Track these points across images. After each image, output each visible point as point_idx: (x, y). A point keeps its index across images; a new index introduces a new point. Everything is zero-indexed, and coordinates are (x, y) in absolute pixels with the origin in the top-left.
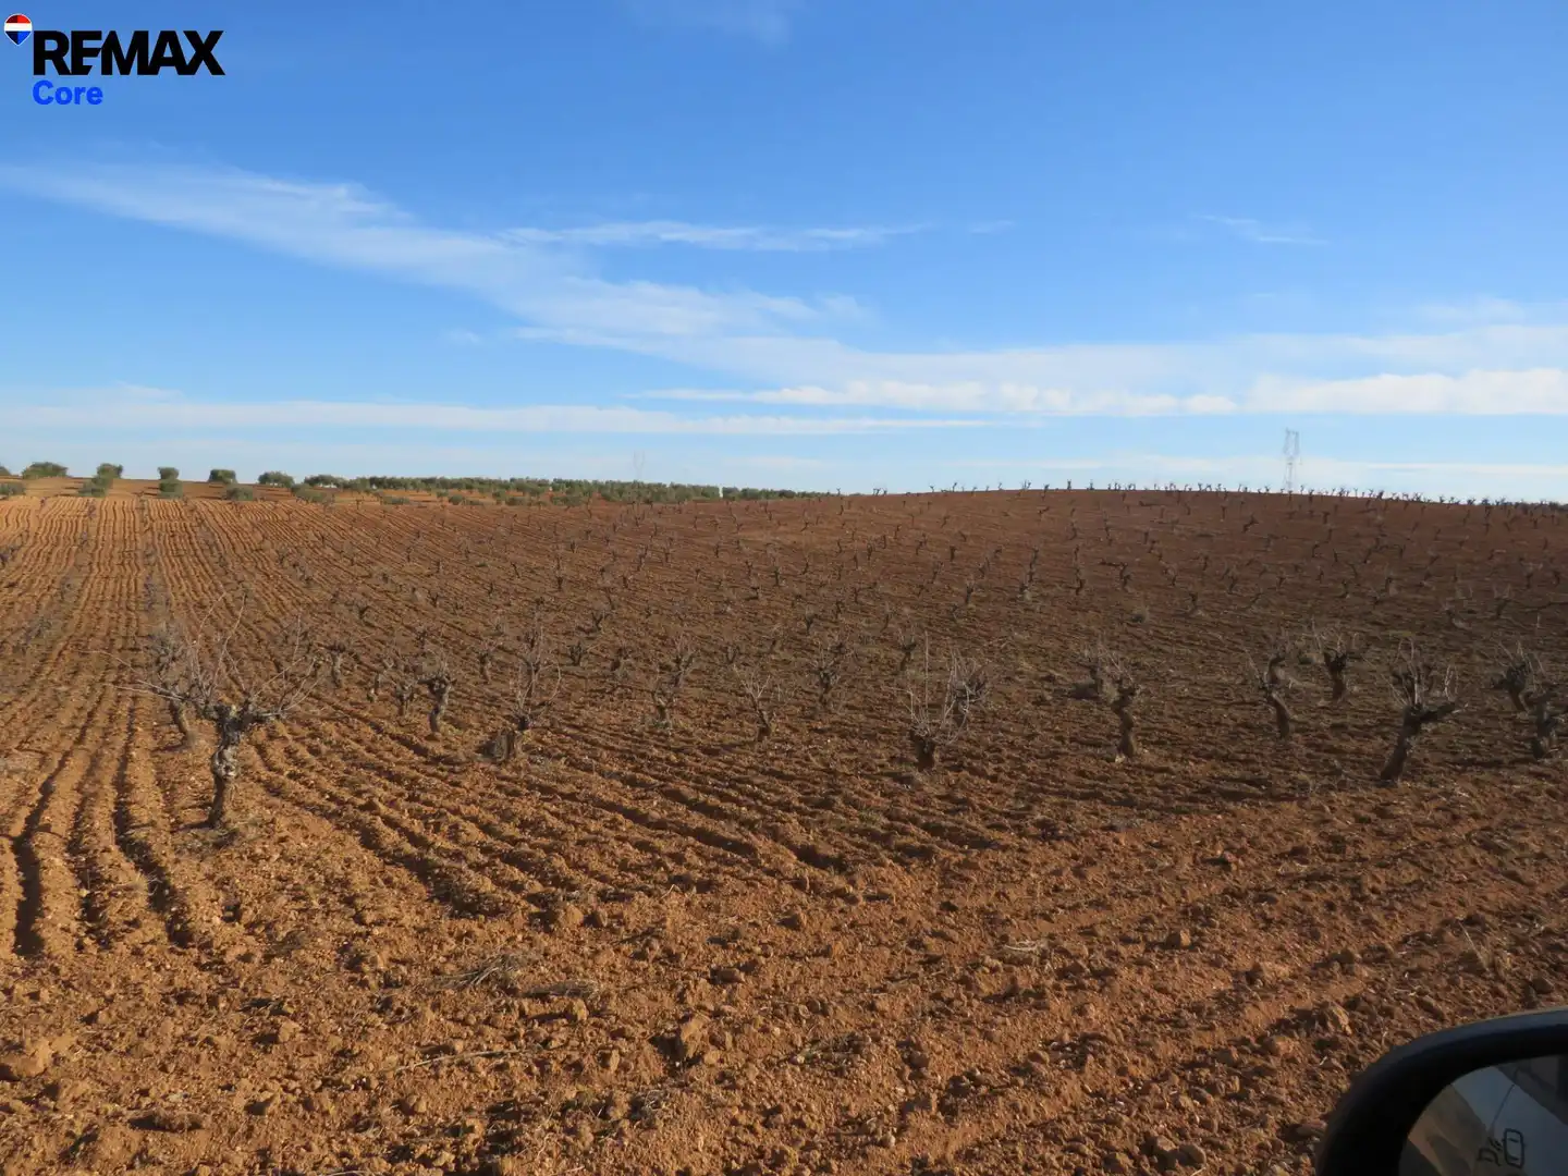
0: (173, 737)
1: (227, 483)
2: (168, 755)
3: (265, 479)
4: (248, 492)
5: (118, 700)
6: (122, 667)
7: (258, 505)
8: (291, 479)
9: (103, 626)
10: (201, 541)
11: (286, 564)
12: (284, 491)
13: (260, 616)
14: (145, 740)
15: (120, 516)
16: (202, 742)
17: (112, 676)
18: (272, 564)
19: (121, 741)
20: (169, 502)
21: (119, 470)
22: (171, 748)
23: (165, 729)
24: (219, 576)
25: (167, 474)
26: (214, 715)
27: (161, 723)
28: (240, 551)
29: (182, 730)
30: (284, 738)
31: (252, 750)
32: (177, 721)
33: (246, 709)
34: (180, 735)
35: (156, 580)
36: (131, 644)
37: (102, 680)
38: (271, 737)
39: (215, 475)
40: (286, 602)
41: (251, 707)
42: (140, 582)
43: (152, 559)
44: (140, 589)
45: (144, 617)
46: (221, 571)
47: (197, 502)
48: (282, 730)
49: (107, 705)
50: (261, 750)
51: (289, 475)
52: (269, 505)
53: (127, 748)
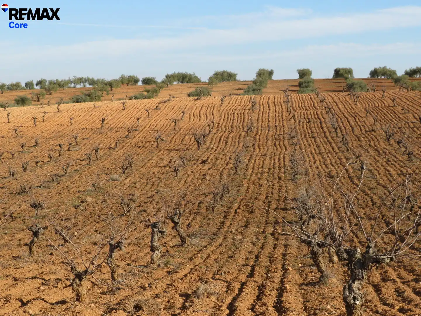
0: (313, 276)
1: (346, 79)
2: (310, 288)
3: (374, 73)
4: (361, 85)
5: (275, 247)
6: (276, 223)
7: (370, 95)
8: (394, 73)
9: (263, 191)
10: (329, 125)
11: (392, 141)
12: (390, 83)
13: (373, 184)
14: (294, 276)
15: (272, 108)
16: (334, 280)
17: (270, 229)
18: (382, 143)
19: (278, 275)
20: (305, 96)
21: (271, 73)
22: (313, 284)
23: (307, 269)
24: (343, 152)
25: (303, 74)
27: (304, 266)
28: (357, 131)
29: (320, 270)
30: (394, 281)
31: (371, 289)
34: (318, 275)
35: (298, 156)
36: (282, 205)
37: (263, 232)
38: (384, 279)
39: (337, 73)
40: (393, 172)
42: (287, 158)
43: (295, 140)
44: (287, 163)
45: (290, 185)
46: (343, 148)
47: (325, 94)
48: (393, 275)
49: (267, 250)
50: (377, 289)
51: (393, 68)
52: (378, 94)
53: (282, 282)
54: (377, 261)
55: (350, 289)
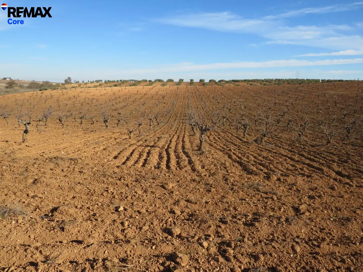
0: (192, 133)
1: (203, 82)
2: (191, 137)
3: (210, 81)
4: (207, 84)
5: (183, 126)
6: (183, 120)
7: (209, 86)
8: (216, 81)
9: (180, 111)
10: (198, 94)
11: (214, 99)
12: (214, 83)
13: (209, 110)
14: (187, 133)
15: (183, 89)
16: (198, 135)
17: (181, 121)
18: (211, 99)
19: (183, 133)
20: (192, 86)
21: (183, 80)
22: (192, 135)
23: (191, 132)
24: (201, 102)
25: (192, 80)
26: (200, 128)
27: (190, 131)
28: (205, 96)
29: (194, 132)
30: (213, 135)
31: (207, 137)
32: (193, 131)
33: (206, 127)
34: (193, 133)
35: (189, 102)
36: (185, 115)
37: (180, 122)
38: (211, 135)
39: (201, 81)
40: (214, 107)
41: (207, 127)
42: (186, 103)
43: (189, 98)
44: (186, 104)
45: (187, 110)
46: (201, 100)
47: (197, 86)
48: (213, 134)
49: (181, 126)
50: (209, 137)
51: (215, 80)
52: (211, 87)
53: (184, 135)
54: (208, 130)
55: (201, 137)
